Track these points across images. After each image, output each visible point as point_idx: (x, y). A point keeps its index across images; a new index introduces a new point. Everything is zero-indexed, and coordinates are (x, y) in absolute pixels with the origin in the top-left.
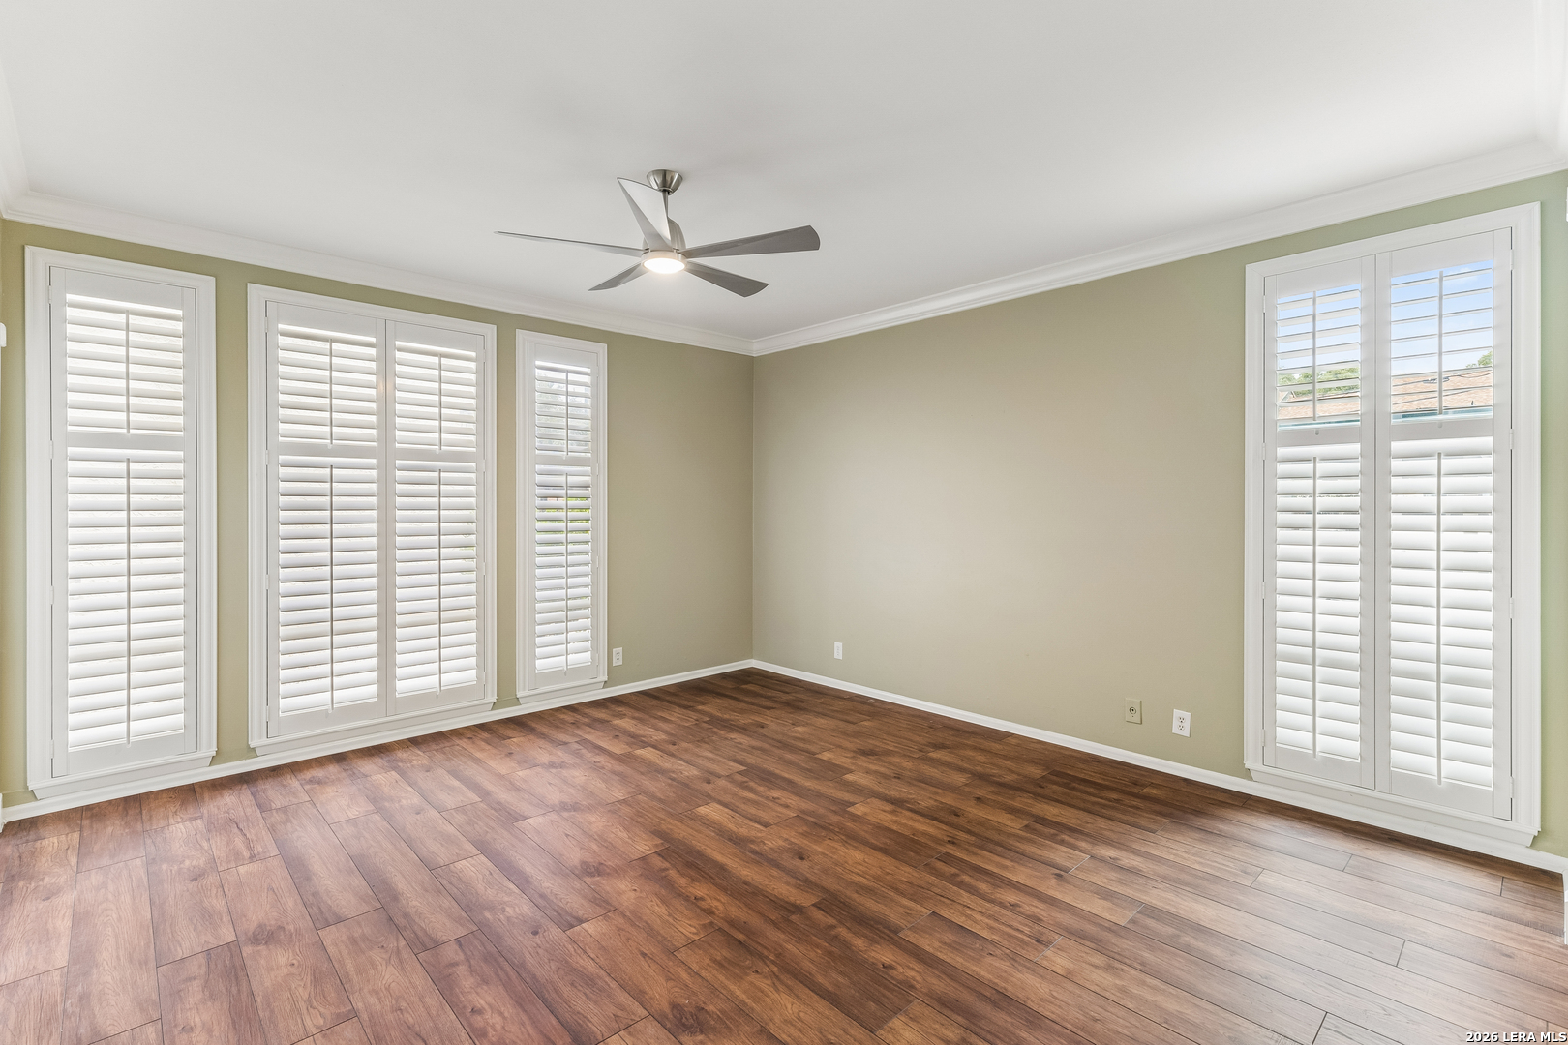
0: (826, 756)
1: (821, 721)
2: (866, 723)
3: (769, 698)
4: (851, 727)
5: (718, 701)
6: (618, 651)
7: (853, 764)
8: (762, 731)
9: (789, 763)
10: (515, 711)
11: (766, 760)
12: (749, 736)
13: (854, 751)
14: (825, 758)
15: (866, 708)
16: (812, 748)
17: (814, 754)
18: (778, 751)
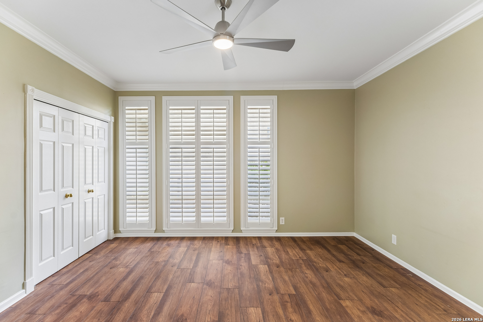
0: (346, 303)
1: (364, 279)
2: (393, 290)
3: (346, 255)
4: (381, 289)
5: (320, 250)
6: (282, 219)
7: (359, 317)
8: (325, 274)
9: (320, 299)
10: (240, 234)
11: (310, 292)
12: (315, 275)
13: (368, 308)
14: (344, 305)
15: (403, 279)
16: (342, 294)
17: (340, 299)
18: (321, 289)
